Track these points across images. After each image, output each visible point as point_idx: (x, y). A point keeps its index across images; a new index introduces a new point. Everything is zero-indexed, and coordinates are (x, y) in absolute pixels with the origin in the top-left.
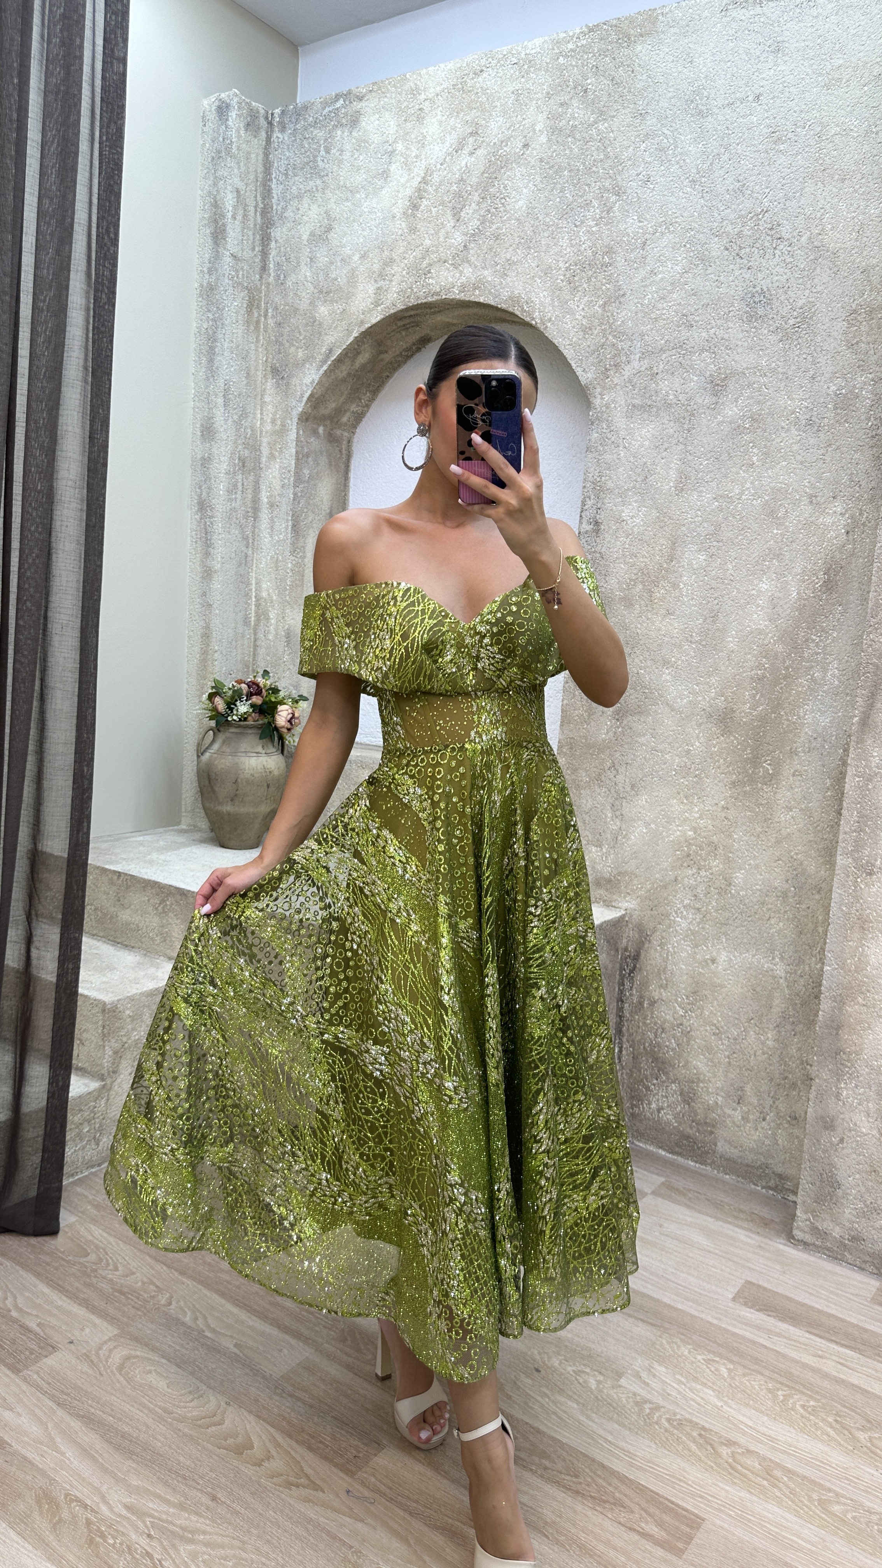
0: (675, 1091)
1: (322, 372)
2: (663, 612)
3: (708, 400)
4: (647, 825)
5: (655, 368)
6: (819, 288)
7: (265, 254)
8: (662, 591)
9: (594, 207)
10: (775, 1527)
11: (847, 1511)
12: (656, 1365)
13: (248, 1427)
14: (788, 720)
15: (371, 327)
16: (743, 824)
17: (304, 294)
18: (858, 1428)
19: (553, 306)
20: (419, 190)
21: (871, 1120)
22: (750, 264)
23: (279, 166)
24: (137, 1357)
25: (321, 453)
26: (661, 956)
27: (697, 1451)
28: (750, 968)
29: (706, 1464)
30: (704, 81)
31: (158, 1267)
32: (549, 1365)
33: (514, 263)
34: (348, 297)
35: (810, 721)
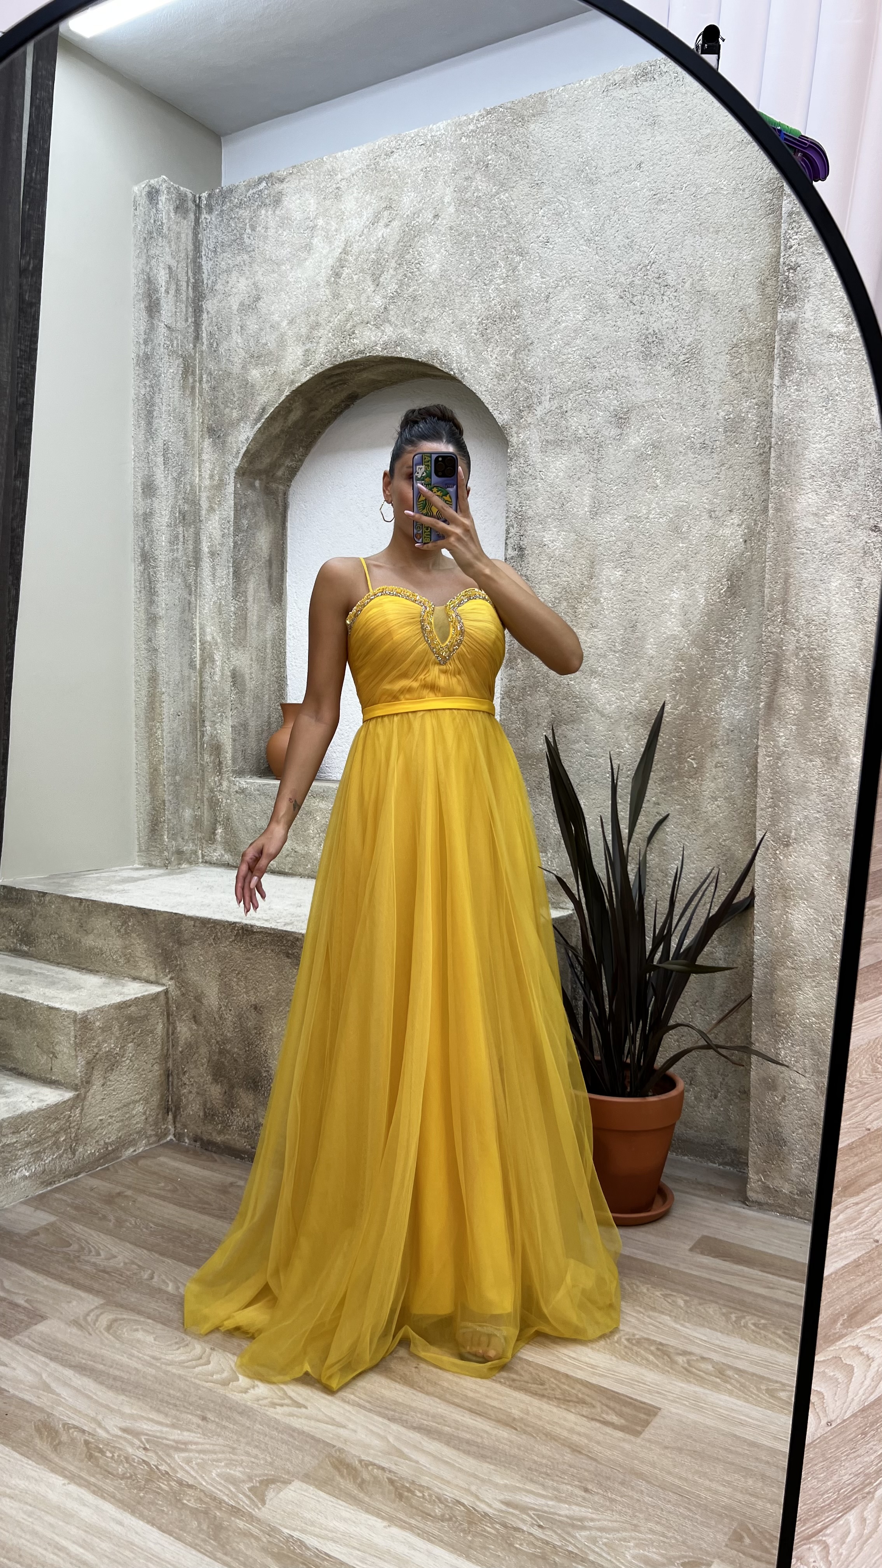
1: (256, 429)
2: (588, 625)
3: (614, 432)
5: (564, 407)
6: (703, 327)
7: (198, 325)
8: (585, 607)
9: (500, 267)
10: (725, 1410)
14: (706, 716)
15: (302, 385)
17: (236, 359)
19: (469, 357)
20: (340, 260)
21: (808, 1076)
22: (642, 309)
23: (208, 244)
24: (124, 1319)
25: (258, 504)
27: (656, 1362)
29: (662, 1369)
30: (591, 153)
31: (140, 1251)
33: (431, 321)
34: (278, 360)
35: (726, 715)
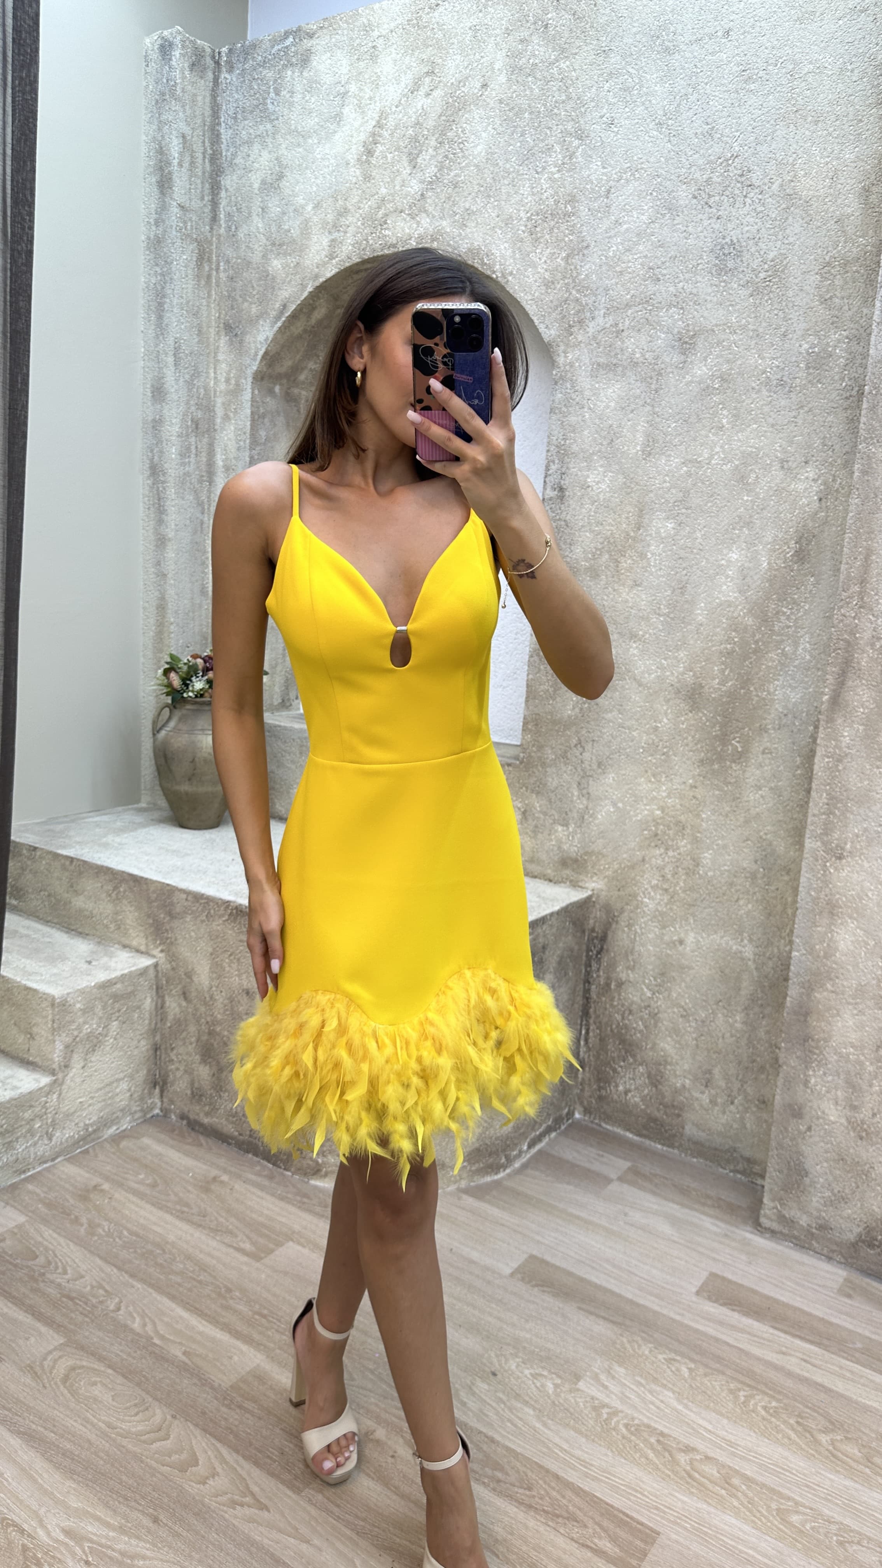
0: (642, 1074)
1: (276, 328)
2: (630, 583)
3: (676, 358)
4: (614, 804)
5: (620, 325)
6: (791, 240)
7: (215, 204)
8: (629, 561)
9: (555, 152)
10: (732, 1540)
11: (806, 1521)
12: (616, 1367)
13: (194, 1442)
14: (757, 696)
15: (326, 281)
16: (712, 803)
17: (256, 247)
18: (820, 1430)
19: (514, 259)
20: (373, 134)
21: (839, 1108)
22: (720, 213)
23: (227, 109)
24: (83, 1367)
25: (278, 413)
26: (628, 936)
27: (655, 1460)
28: (718, 950)
29: (663, 1472)
30: (670, 15)
31: (108, 1269)
32: (507, 1368)
33: (474, 213)
34: (302, 250)
35: (780, 697)
